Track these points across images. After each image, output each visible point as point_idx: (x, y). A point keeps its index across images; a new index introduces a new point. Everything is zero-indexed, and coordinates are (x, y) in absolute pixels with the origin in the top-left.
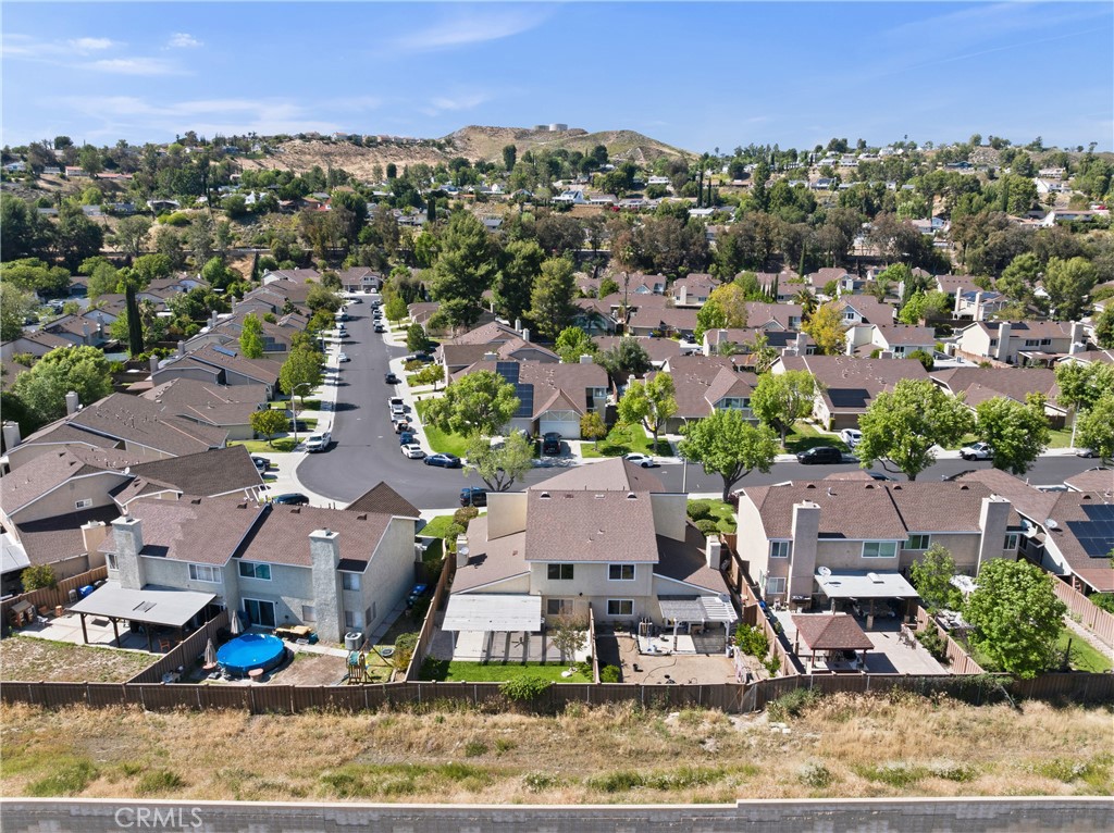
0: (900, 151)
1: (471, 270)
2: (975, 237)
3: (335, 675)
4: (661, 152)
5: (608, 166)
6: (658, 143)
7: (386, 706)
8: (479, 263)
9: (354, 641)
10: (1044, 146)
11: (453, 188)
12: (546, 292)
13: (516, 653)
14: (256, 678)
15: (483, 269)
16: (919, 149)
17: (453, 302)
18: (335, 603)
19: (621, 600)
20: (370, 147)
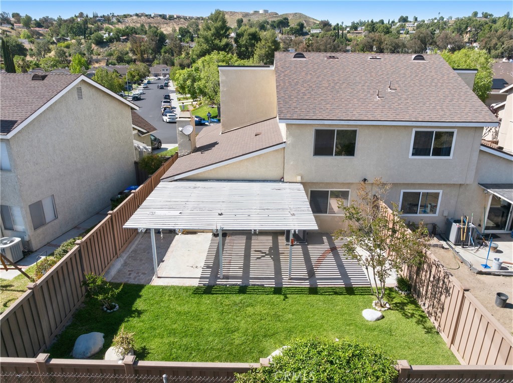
0: (436, 21)
4: (315, 23)
6: (314, 19)
8: (222, 38)
10: (510, 17)
12: (263, 52)
15: (224, 41)
16: (445, 20)
19: (422, 191)
20: (170, 20)
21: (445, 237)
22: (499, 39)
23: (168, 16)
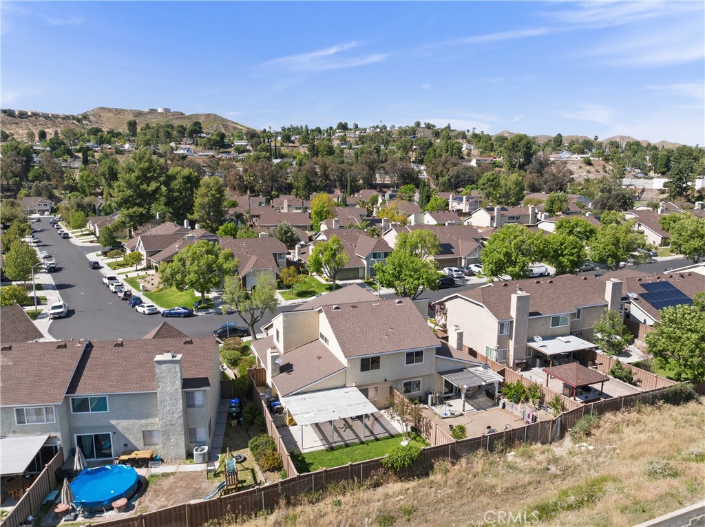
0: (378, 130)
1: (145, 186)
2: (442, 171)
3: (200, 488)
4: (236, 128)
5: (202, 135)
6: (233, 122)
7: (282, 502)
8: (150, 182)
9: (204, 454)
10: (452, 129)
11: (96, 146)
12: (206, 200)
13: (348, 436)
14: (120, 509)
15: (153, 185)
16: (388, 129)
17: (131, 210)
18: (181, 421)
19: (412, 380)
20: (22, 118)
21: (426, 403)
22: (444, 165)
23: (17, 113)
